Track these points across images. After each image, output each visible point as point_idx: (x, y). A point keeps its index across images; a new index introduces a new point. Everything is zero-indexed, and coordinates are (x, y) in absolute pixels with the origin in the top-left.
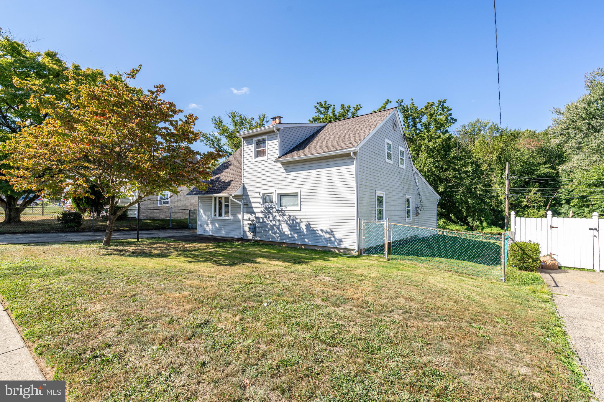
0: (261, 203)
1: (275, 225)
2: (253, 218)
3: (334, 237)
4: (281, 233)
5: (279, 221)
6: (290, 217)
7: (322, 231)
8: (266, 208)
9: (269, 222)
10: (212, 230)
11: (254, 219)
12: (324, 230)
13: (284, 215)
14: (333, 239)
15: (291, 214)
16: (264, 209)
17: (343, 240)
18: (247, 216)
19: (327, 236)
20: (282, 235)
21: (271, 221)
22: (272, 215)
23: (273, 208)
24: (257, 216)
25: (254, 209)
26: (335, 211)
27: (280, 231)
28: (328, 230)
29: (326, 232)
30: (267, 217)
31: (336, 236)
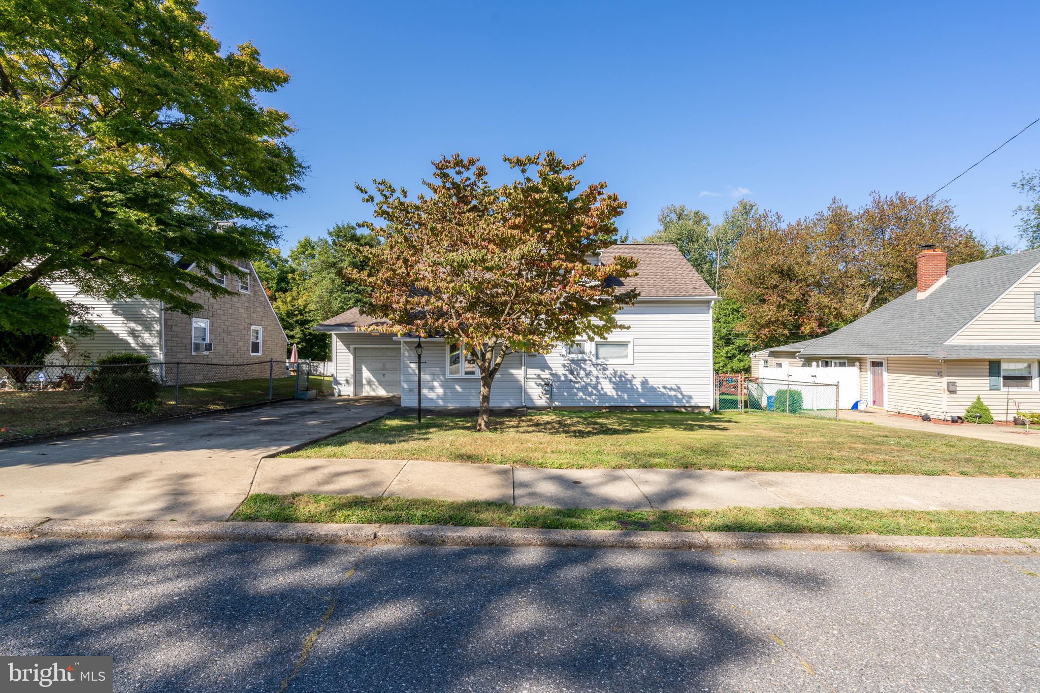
0: (564, 353)
1: (590, 385)
2: (546, 375)
3: (681, 393)
4: (601, 395)
5: (597, 378)
6: (615, 372)
7: (665, 388)
8: (573, 361)
9: (579, 380)
10: (444, 398)
11: (548, 376)
12: (669, 386)
13: (605, 369)
14: (680, 396)
15: (616, 369)
16: (569, 362)
17: (693, 397)
18: (532, 372)
19: (673, 393)
20: (603, 396)
21: (581, 378)
22: (585, 370)
23: (586, 360)
24: (554, 372)
25: (548, 362)
26: (683, 365)
27: (599, 391)
28: (674, 387)
29: (671, 389)
30: (575, 373)
31: (684, 393)
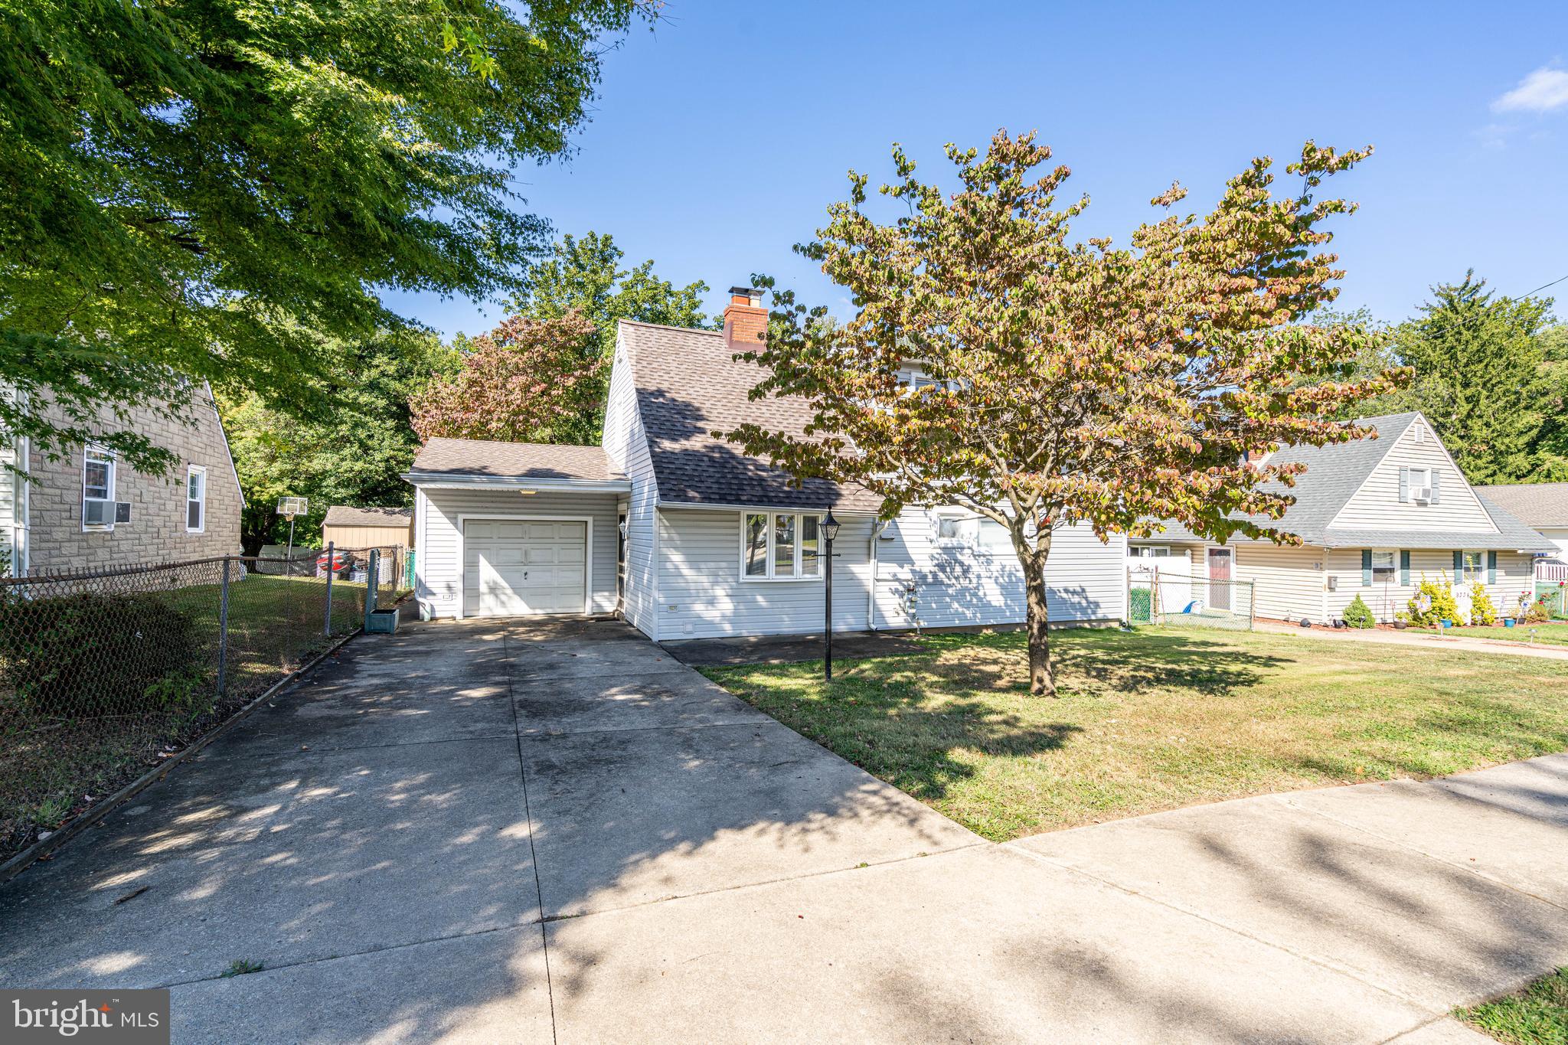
0: (934, 536)
1: (967, 589)
2: (905, 573)
3: (1086, 598)
4: (984, 605)
5: (979, 577)
6: (1003, 567)
7: (1066, 591)
8: (945, 549)
9: (954, 581)
11: (910, 576)
12: (1071, 589)
13: (989, 562)
14: (1084, 603)
15: (1004, 563)
16: (940, 551)
17: (1102, 605)
18: (887, 569)
19: (1076, 599)
21: (957, 578)
22: (962, 564)
23: (963, 548)
24: (918, 569)
25: (910, 551)
26: (1090, 556)
27: (980, 599)
28: (1078, 589)
29: (1074, 593)
30: (948, 569)
31: (1091, 599)
